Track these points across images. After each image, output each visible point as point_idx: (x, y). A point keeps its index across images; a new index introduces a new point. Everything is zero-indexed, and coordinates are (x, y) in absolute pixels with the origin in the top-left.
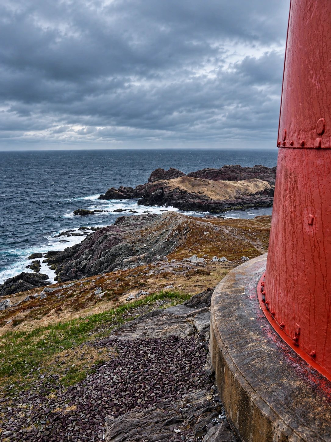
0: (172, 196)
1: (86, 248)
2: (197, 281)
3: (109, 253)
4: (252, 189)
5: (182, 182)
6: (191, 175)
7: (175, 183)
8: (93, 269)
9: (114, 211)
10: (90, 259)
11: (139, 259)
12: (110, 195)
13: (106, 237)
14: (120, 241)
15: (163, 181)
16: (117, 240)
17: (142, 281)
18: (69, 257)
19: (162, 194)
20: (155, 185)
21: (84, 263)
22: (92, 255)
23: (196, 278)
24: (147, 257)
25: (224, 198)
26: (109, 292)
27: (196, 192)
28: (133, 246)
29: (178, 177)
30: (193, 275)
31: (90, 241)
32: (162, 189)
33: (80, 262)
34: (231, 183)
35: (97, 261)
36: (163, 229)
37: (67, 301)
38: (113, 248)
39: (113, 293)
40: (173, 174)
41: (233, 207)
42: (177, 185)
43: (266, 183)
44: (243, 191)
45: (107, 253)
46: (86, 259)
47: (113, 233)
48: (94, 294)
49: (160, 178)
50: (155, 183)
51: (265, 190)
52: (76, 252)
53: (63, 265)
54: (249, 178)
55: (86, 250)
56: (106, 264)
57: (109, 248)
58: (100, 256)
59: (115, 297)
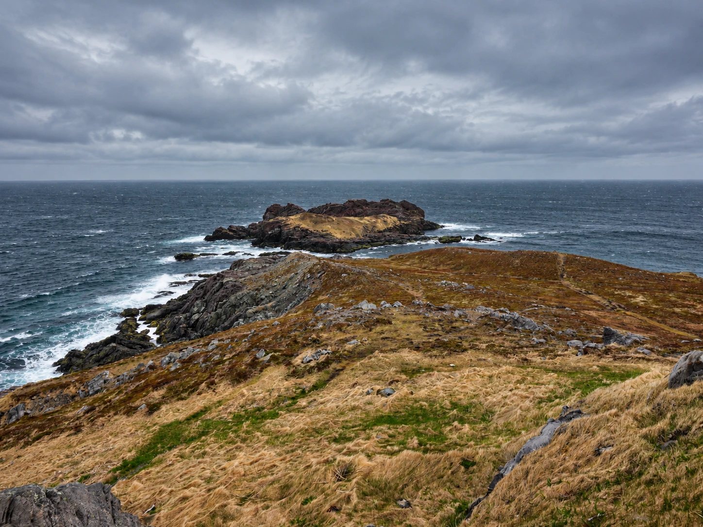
0: (292, 235)
1: (197, 299)
2: (382, 332)
3: (228, 303)
4: (381, 226)
5: (302, 219)
6: (311, 211)
7: (294, 220)
8: (208, 324)
9: (226, 254)
10: (203, 312)
11: (266, 309)
12: (217, 236)
13: (222, 285)
14: (239, 288)
15: (280, 218)
16: (236, 288)
17: (314, 336)
18: (174, 311)
19: (280, 232)
20: (272, 223)
21: (196, 317)
22: (206, 307)
23: (379, 328)
24: (275, 307)
25: (350, 237)
26: (276, 354)
27: (320, 230)
28: (257, 294)
29: (297, 213)
30: (374, 325)
31: (201, 291)
32: (280, 227)
33: (191, 316)
34: (356, 219)
35: (213, 314)
36: (292, 273)
37: (218, 371)
38: (232, 298)
39: (281, 355)
40: (291, 210)
41: (360, 246)
42: (297, 223)
43: (395, 219)
44: (370, 228)
45: (224, 303)
46: (198, 312)
47: (231, 279)
48: (256, 358)
49: (276, 215)
50: (271, 220)
51: (395, 227)
52: (184, 304)
53: (167, 321)
54: (376, 214)
55: (198, 302)
56: (224, 317)
57: (227, 297)
58: (216, 307)
59: (285, 360)
